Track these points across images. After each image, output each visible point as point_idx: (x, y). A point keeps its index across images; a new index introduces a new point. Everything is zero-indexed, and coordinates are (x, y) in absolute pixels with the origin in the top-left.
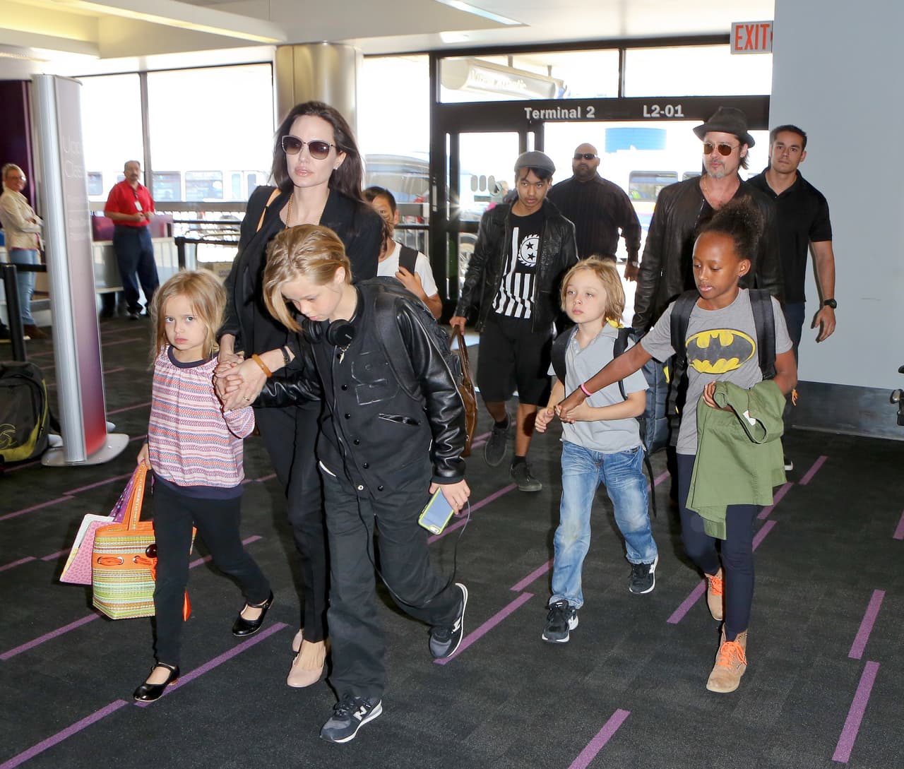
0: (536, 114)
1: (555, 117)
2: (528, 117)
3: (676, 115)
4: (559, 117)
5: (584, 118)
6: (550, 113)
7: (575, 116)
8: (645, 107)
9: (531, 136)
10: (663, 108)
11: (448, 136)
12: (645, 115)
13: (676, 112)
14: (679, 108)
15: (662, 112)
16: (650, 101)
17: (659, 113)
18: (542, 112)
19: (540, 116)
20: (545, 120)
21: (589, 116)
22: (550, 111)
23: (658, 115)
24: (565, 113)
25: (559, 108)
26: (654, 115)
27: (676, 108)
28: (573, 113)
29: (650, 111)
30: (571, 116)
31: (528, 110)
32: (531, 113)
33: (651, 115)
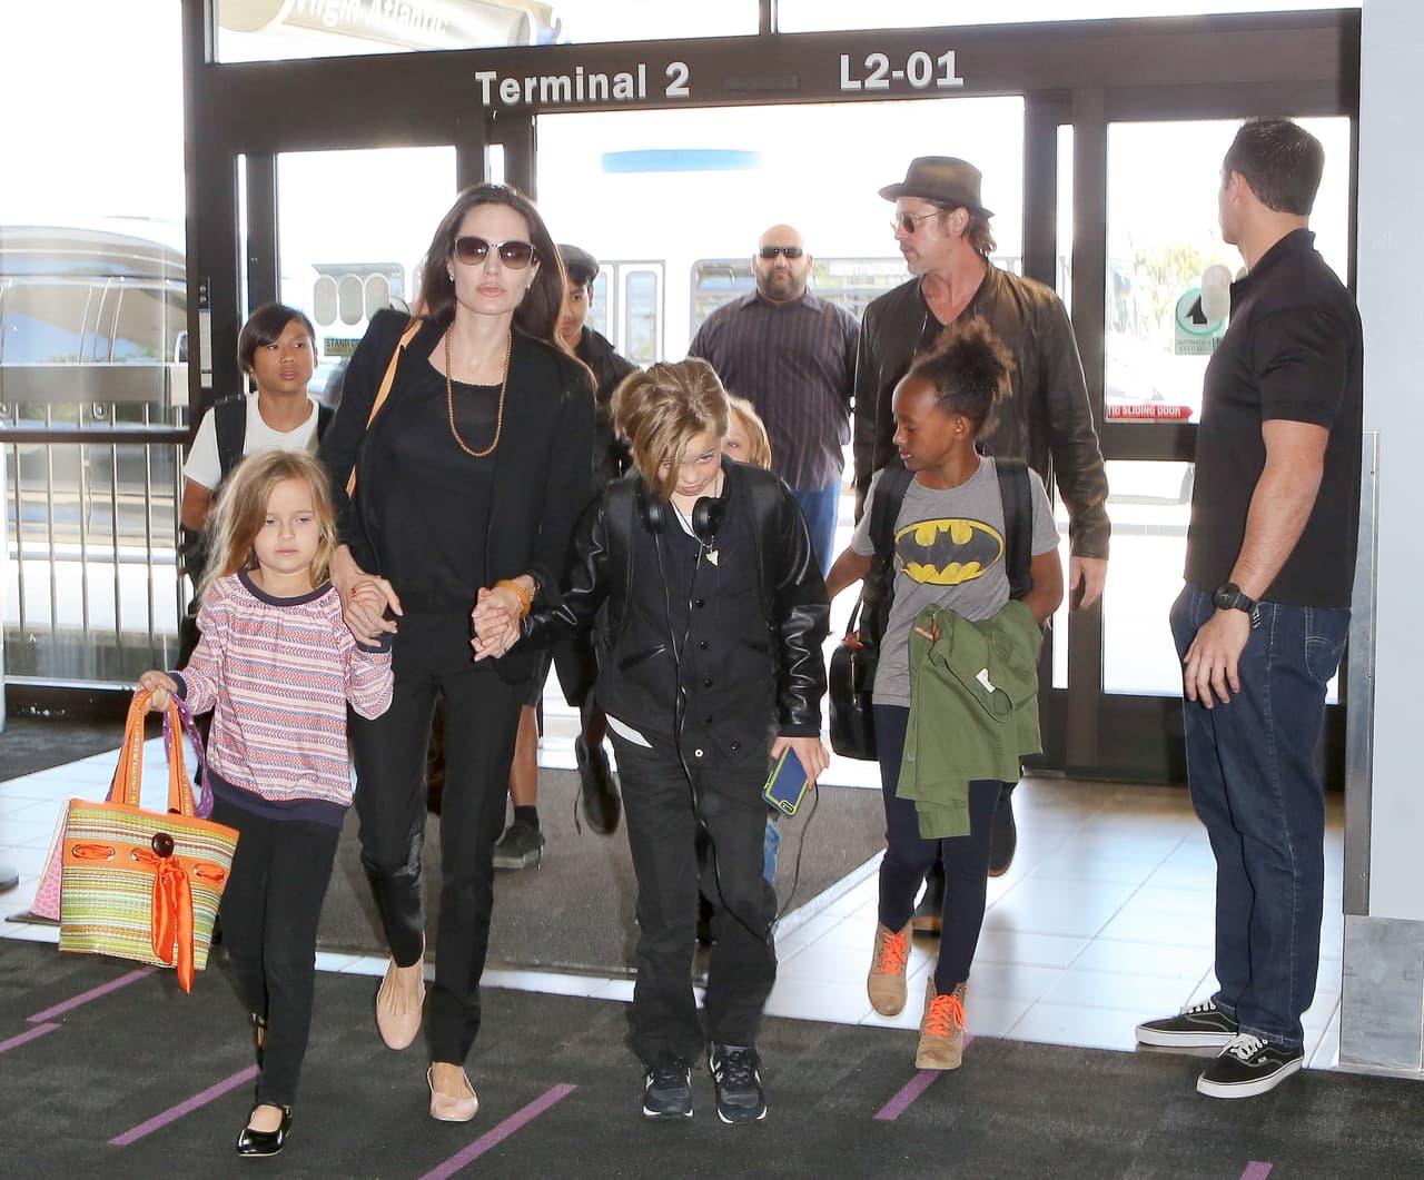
0: (509, 91)
1: (568, 97)
2: (486, 100)
4: (580, 96)
5: (656, 97)
6: (554, 83)
7: (629, 93)
8: (845, 60)
9: (495, 156)
10: (898, 62)
11: (242, 160)
12: (846, 84)
13: (940, 72)
14: (949, 59)
15: (898, 74)
16: (859, 45)
17: (888, 76)
18: (530, 83)
19: (522, 93)
20: (538, 107)
21: (673, 90)
22: (553, 80)
23: (886, 85)
24: (599, 86)
25: (580, 70)
26: (873, 82)
27: (941, 61)
28: (625, 85)
29: (859, 72)
30: (617, 94)
31: (485, 77)
32: (495, 87)
33: (863, 84)
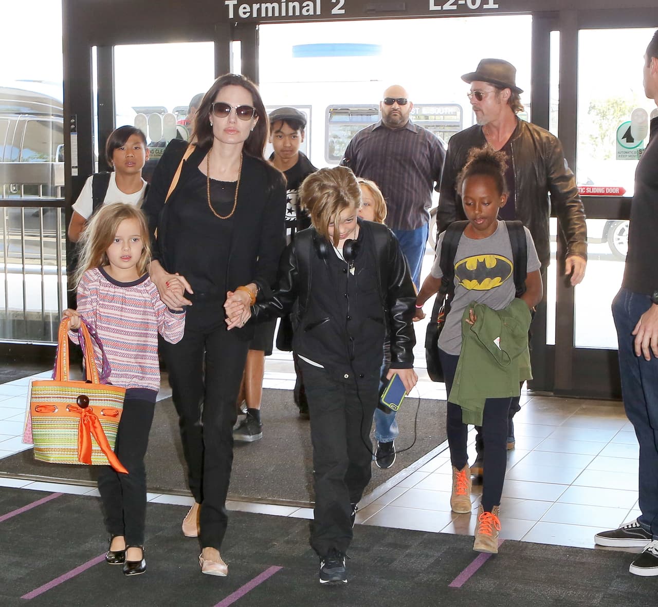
0: (244, 11)
1: (277, 14)
2: (231, 16)
3: (485, 7)
4: (284, 14)
5: (326, 16)
6: (269, 7)
7: (311, 12)
9: (236, 47)
11: (94, 49)
12: (432, 7)
15: (462, 2)
17: (455, 3)
18: (256, 7)
19: (251, 12)
20: (260, 20)
21: (335, 11)
22: (268, 5)
23: (455, 7)
24: (294, 7)
26: (447, 6)
28: (309, 7)
29: (440, 2)
30: (304, 12)
31: (231, 3)
32: (236, 8)
33: (442, 8)
